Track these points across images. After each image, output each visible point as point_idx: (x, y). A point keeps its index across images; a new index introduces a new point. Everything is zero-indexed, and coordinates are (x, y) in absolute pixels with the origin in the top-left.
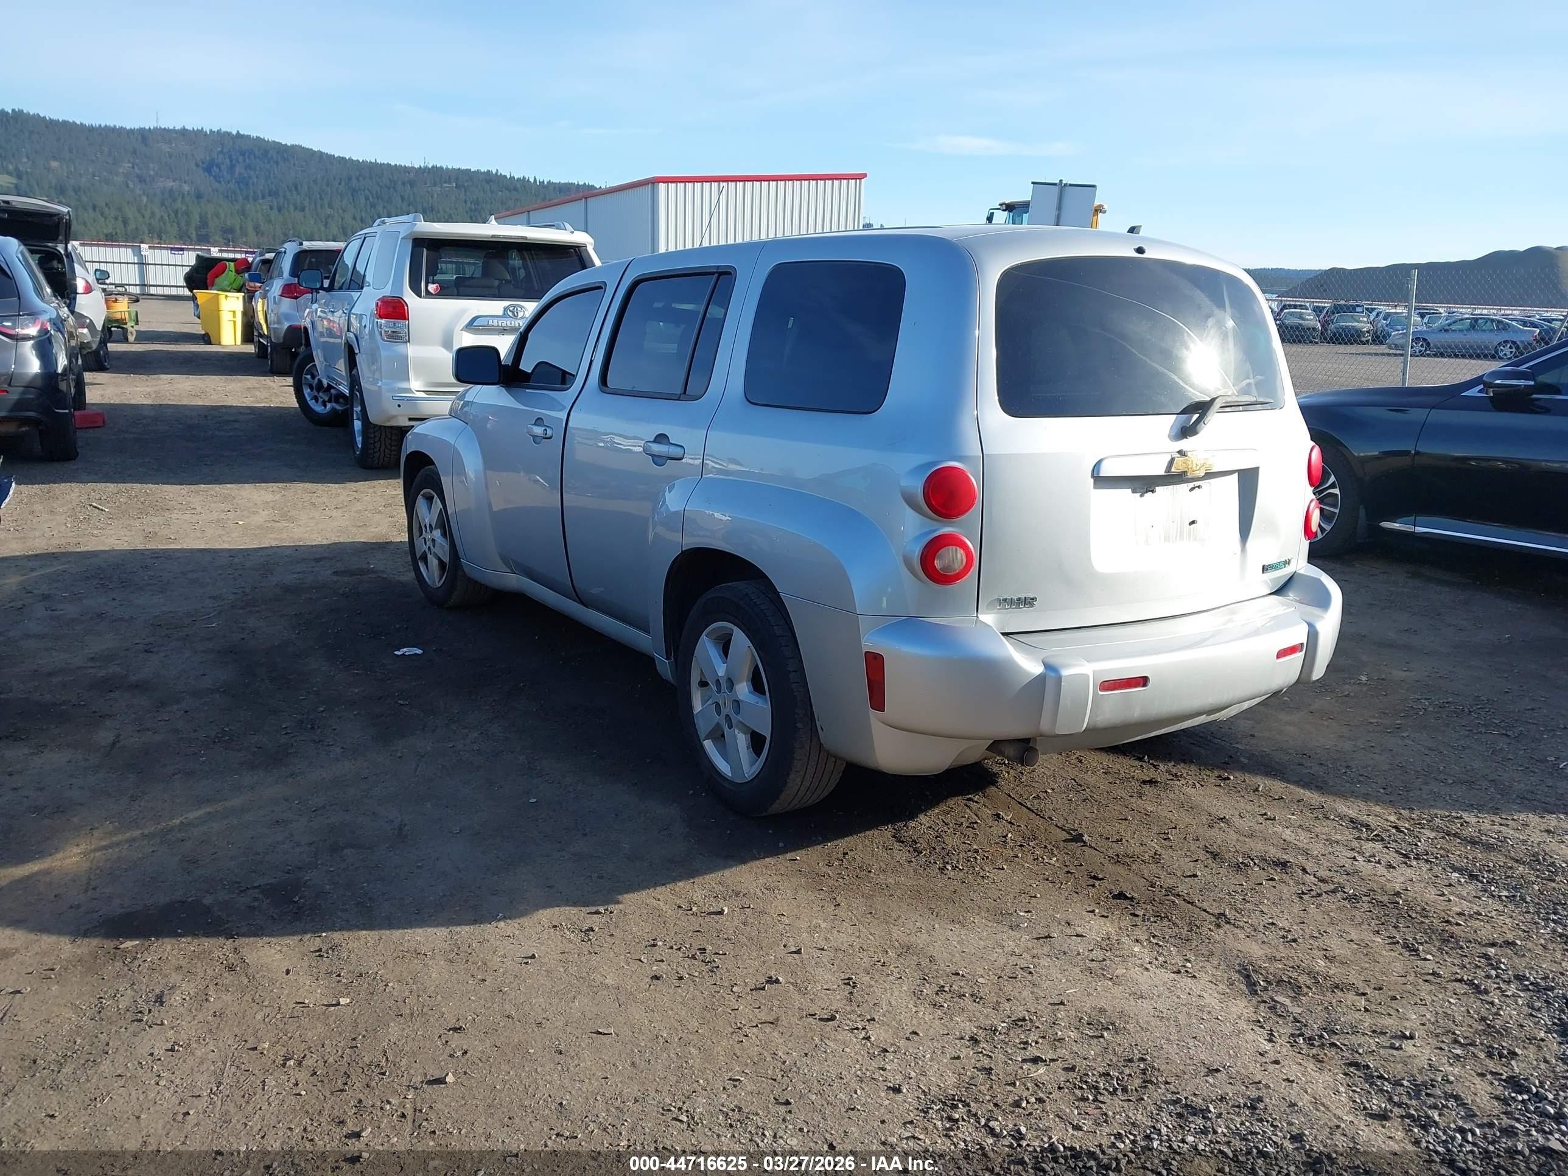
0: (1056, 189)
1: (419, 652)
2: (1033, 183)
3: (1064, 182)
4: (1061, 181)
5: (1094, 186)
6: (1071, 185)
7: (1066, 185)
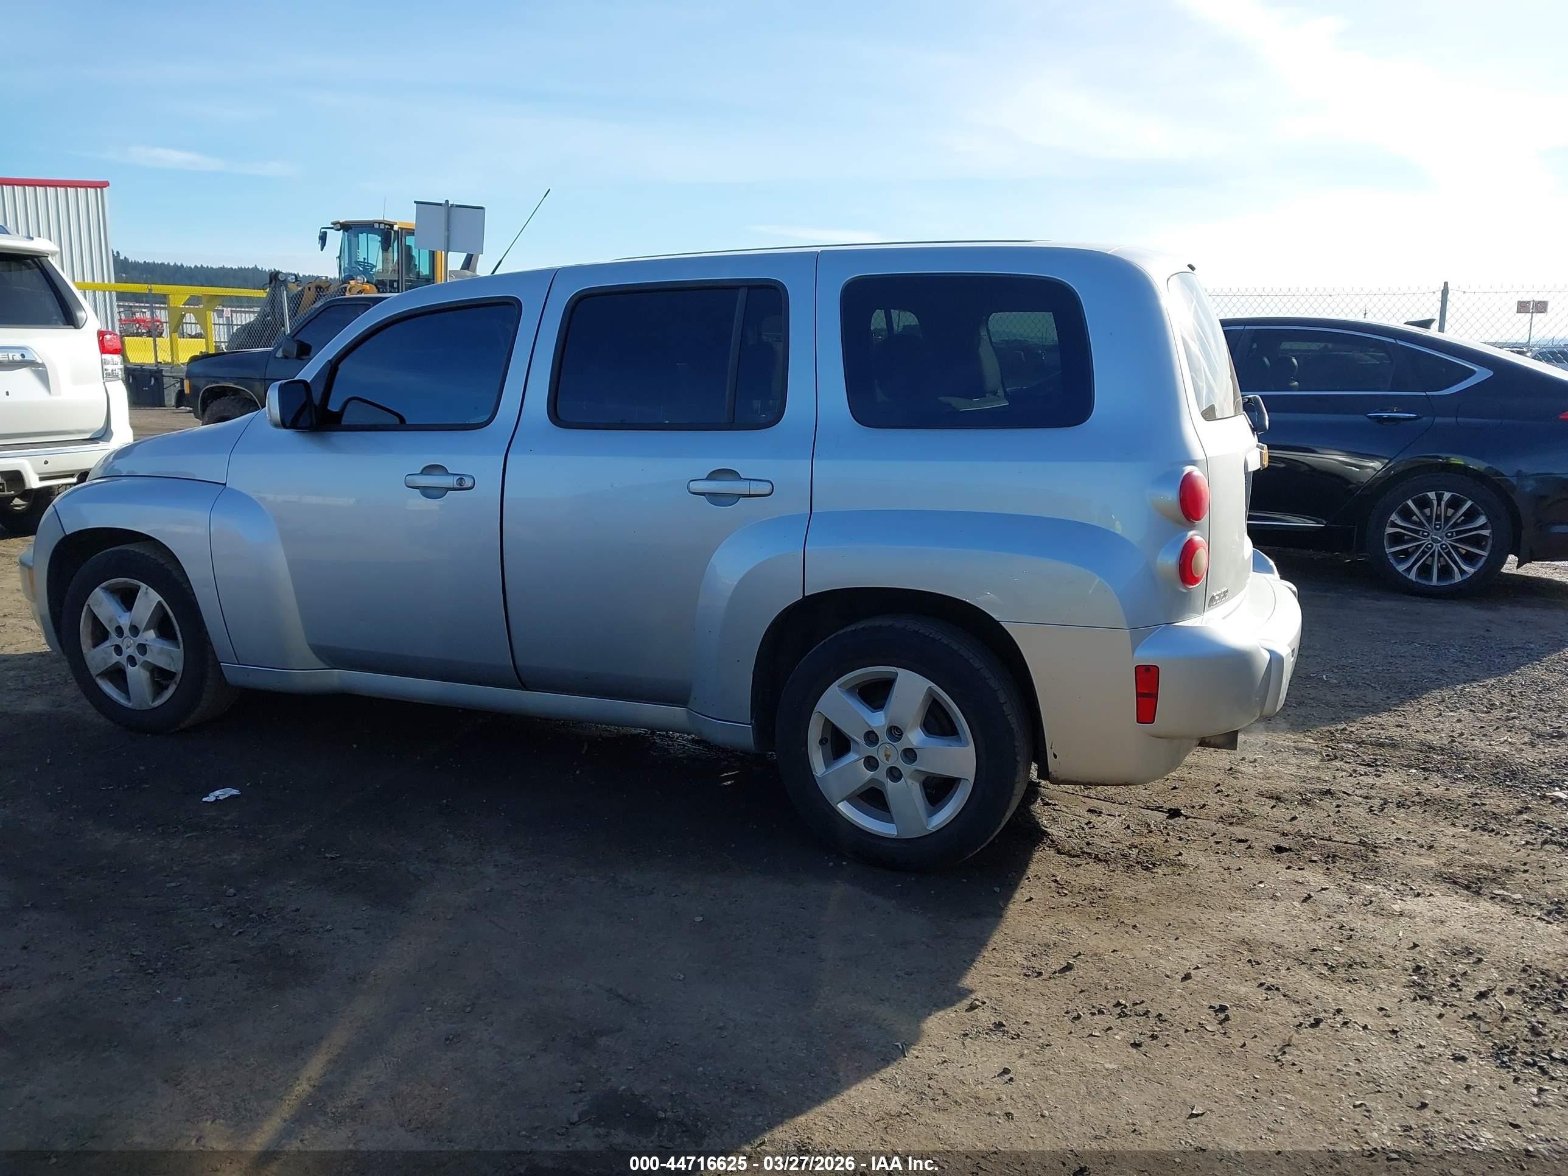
0: (442, 209)
1: (235, 792)
2: (415, 202)
3: (450, 203)
4: (447, 201)
5: (482, 208)
6: (458, 206)
7: (452, 205)
